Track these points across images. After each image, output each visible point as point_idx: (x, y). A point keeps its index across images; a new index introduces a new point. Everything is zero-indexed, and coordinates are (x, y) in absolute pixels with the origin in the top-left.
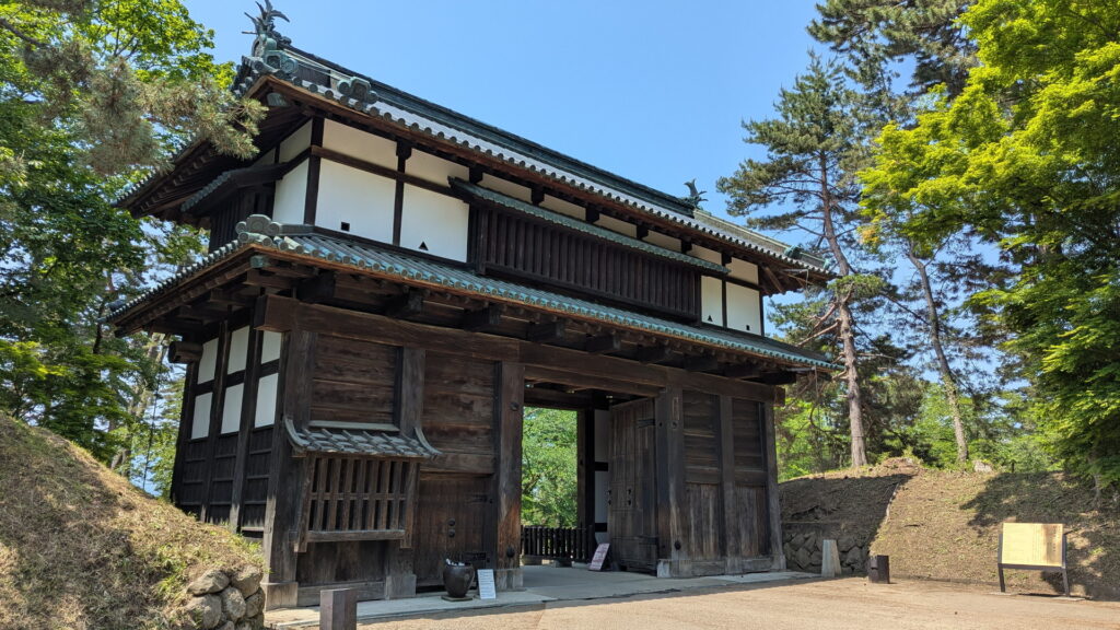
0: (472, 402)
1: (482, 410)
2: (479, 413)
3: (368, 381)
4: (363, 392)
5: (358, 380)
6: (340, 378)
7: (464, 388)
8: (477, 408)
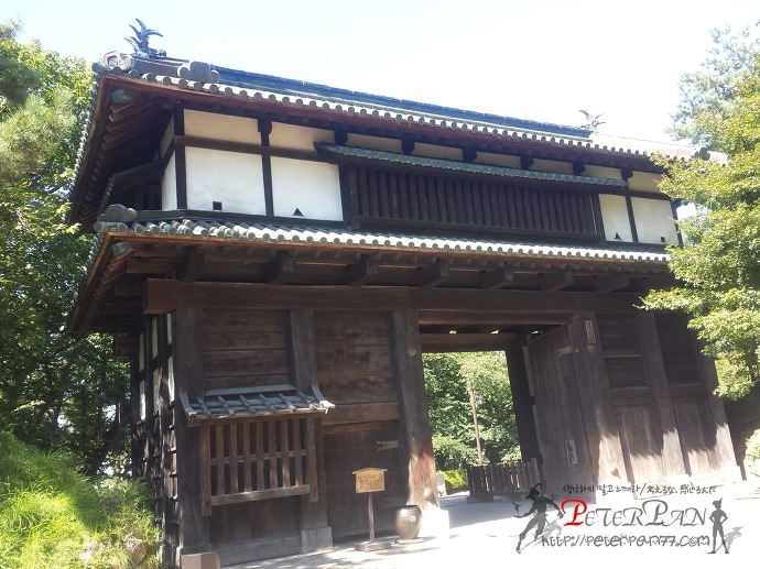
0: (368, 354)
1: (379, 360)
2: (377, 363)
3: (260, 346)
4: (256, 357)
5: (249, 347)
6: (232, 348)
7: (358, 341)
8: (374, 359)
